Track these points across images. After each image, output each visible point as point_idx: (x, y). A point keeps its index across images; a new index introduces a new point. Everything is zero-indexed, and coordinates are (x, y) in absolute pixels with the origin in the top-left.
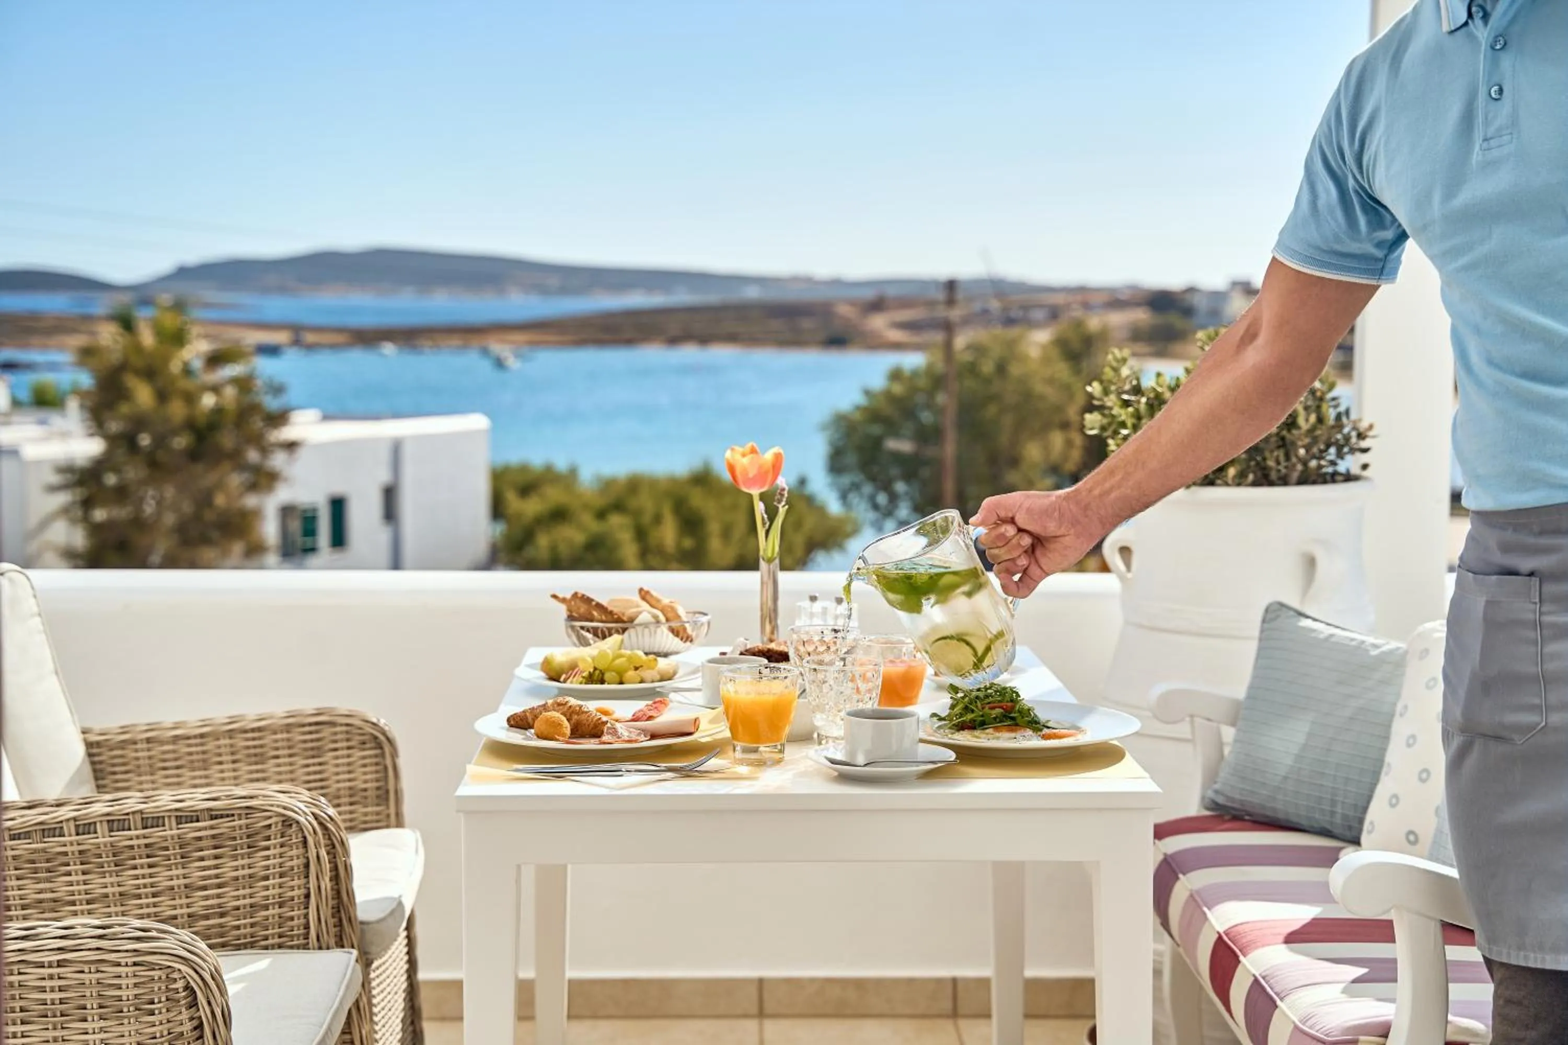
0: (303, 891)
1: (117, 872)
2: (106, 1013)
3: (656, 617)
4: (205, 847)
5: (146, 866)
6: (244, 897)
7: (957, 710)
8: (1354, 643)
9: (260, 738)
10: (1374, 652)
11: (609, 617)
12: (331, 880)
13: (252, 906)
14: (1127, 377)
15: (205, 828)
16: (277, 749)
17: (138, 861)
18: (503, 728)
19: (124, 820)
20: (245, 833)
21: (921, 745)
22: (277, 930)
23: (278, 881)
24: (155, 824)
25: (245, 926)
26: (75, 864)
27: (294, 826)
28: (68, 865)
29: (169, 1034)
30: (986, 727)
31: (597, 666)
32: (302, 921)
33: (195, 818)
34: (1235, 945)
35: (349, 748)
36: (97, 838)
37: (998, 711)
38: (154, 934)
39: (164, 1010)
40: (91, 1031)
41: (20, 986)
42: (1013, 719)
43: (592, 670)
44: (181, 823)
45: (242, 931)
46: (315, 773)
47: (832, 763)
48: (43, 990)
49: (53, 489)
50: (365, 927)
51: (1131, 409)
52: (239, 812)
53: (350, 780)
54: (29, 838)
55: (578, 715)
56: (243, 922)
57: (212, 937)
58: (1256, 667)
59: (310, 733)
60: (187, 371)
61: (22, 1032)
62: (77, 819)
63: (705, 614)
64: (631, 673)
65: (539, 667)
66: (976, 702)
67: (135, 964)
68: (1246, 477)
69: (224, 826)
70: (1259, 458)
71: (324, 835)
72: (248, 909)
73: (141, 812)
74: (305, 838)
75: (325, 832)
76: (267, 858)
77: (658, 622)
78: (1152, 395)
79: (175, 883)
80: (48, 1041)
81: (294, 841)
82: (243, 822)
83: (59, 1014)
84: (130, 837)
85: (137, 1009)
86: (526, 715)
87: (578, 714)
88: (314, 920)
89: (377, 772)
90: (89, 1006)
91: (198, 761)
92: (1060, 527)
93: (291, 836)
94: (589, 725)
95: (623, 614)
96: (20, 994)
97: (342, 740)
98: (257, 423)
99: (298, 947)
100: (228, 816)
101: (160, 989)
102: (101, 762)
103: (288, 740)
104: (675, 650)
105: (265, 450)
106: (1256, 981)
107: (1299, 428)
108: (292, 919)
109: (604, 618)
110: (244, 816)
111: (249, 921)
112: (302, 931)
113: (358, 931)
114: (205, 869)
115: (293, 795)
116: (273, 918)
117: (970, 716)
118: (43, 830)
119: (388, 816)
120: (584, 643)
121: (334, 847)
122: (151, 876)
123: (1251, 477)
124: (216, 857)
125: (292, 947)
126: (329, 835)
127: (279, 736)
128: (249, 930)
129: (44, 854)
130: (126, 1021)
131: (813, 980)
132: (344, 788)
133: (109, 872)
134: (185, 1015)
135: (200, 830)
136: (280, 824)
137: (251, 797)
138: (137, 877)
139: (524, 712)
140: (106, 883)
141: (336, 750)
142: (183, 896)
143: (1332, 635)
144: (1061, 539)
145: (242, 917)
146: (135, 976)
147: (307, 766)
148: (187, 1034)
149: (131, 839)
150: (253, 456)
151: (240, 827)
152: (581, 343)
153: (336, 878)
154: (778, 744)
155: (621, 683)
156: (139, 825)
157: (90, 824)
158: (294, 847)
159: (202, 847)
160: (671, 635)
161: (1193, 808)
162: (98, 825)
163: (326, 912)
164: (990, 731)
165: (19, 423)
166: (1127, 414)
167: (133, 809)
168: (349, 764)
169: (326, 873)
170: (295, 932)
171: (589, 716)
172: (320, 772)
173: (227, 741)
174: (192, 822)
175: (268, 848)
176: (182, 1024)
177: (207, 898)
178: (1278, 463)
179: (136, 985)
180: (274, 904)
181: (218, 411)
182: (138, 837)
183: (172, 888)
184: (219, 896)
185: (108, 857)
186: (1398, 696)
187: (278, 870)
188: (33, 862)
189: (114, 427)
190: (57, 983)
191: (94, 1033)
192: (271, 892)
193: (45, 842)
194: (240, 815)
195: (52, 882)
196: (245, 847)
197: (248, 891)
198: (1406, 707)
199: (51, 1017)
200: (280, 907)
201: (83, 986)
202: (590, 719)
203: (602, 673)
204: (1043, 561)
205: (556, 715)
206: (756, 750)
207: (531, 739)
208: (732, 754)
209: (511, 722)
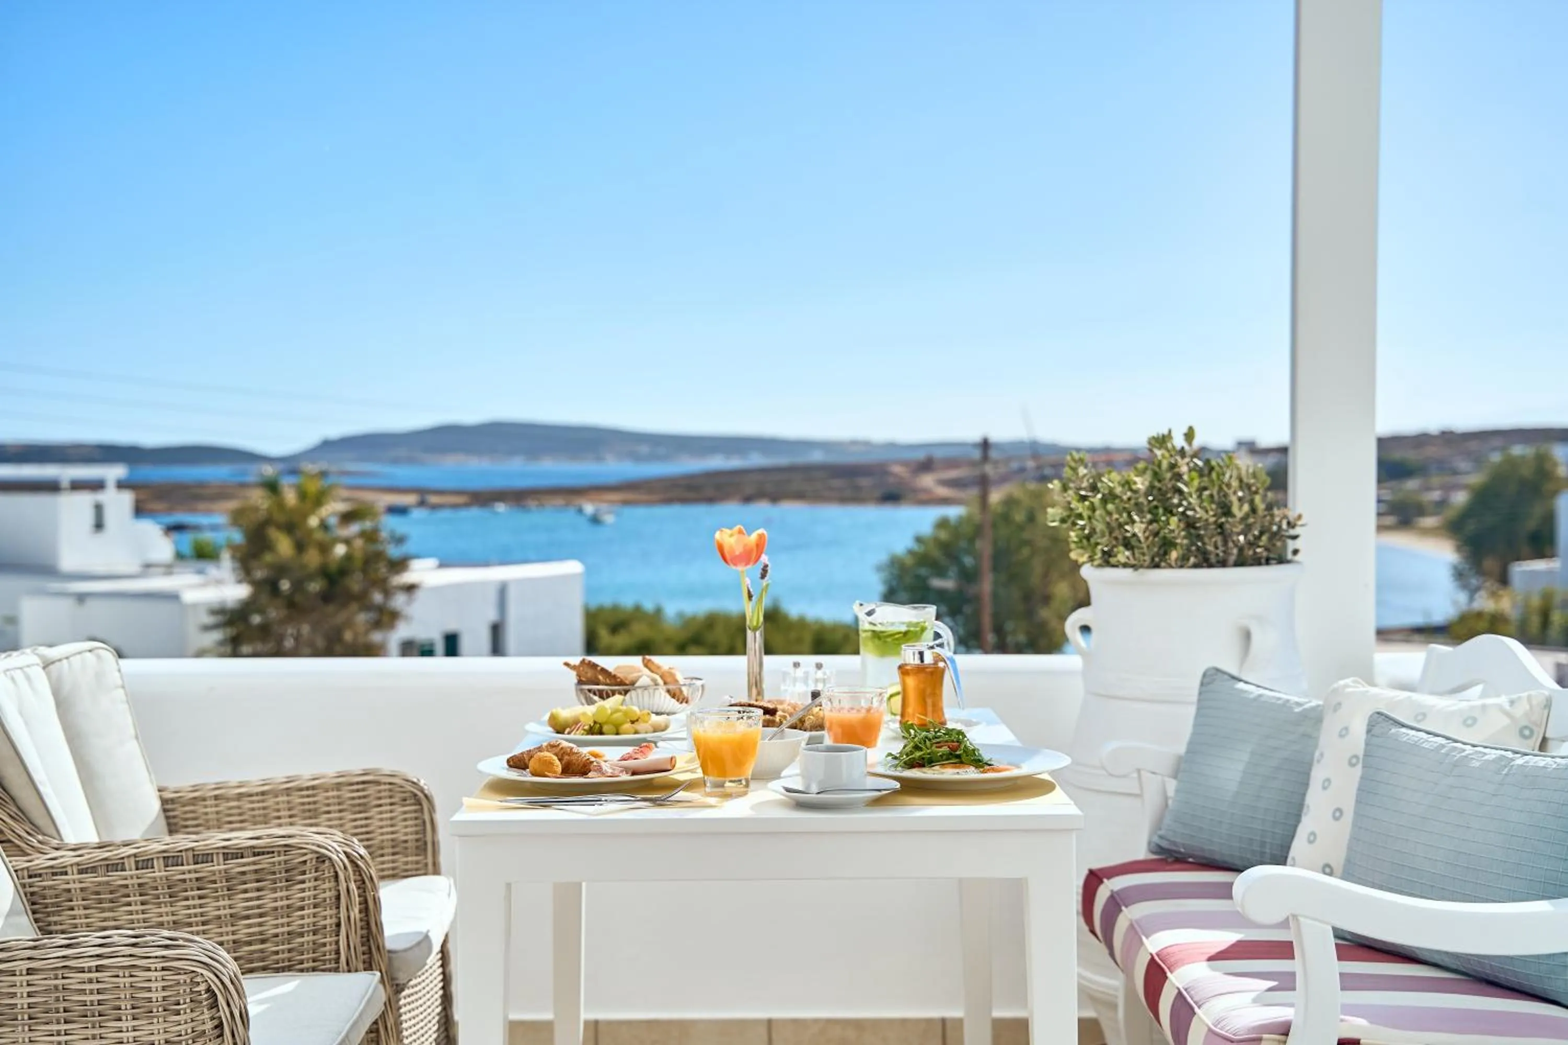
0: (334, 920)
1: (171, 903)
2: (138, 1013)
3: (654, 681)
4: (249, 880)
5: (196, 898)
6: (283, 925)
7: (909, 749)
8: (1279, 702)
9: (314, 796)
10: (1297, 710)
11: (613, 681)
12: (360, 912)
13: (289, 933)
14: (1085, 475)
15: (248, 864)
16: (328, 805)
17: (189, 893)
18: (503, 768)
19: (178, 856)
20: (284, 868)
21: (870, 777)
22: (311, 955)
23: (312, 911)
24: (205, 861)
25: (283, 952)
26: (135, 896)
27: (327, 862)
28: (129, 896)
29: (193, 1032)
30: (933, 764)
31: (597, 721)
32: (334, 947)
33: (239, 855)
34: (1164, 963)
35: (391, 804)
36: (154, 872)
37: (945, 749)
38: (181, 942)
39: (188, 1011)
40: (125, 1029)
41: (64, 989)
42: (958, 757)
43: (592, 725)
44: (227, 860)
45: (281, 956)
46: (362, 826)
47: (790, 792)
48: (82, 991)
49: (207, 628)
50: (393, 955)
51: (1087, 503)
52: (280, 849)
53: (393, 833)
54: (95, 873)
55: (569, 756)
56: (281, 947)
57: (255, 961)
58: (1195, 725)
59: (358, 791)
60: (324, 526)
61: (65, 1030)
62: (138, 855)
63: (700, 679)
64: (627, 726)
65: (547, 723)
66: (925, 742)
67: (163, 969)
68: (1188, 559)
69: (265, 862)
70: (1199, 544)
71: (354, 871)
72: (286, 936)
73: (193, 849)
74: (336, 872)
75: (356, 869)
76: (303, 890)
77: (656, 684)
78: (1106, 492)
79: (222, 912)
80: (87, 1039)
81: (327, 875)
82: (282, 858)
83: (97, 1014)
84: (182, 872)
85: (165, 1010)
86: (523, 757)
88: (344, 945)
89: (416, 825)
90: (123, 1007)
91: (260, 816)
93: (324, 871)
94: (579, 765)
95: (626, 679)
96: (64, 996)
97: (385, 797)
98: (383, 570)
99: (330, 970)
100: (268, 853)
101: (185, 991)
102: (174, 817)
103: (339, 797)
104: (672, 711)
105: (388, 593)
106: (1180, 994)
107: (1234, 516)
108: (324, 945)
109: (608, 681)
110: (282, 853)
111: (286, 946)
112: (333, 956)
113: (386, 959)
114: (248, 900)
115: (328, 836)
116: (308, 945)
117: (919, 755)
118: (108, 865)
119: (426, 865)
120: (590, 702)
121: (364, 882)
122: (201, 906)
123: (1192, 560)
124: (258, 890)
125: (323, 970)
126: (359, 871)
127: (330, 794)
128: (286, 955)
129: (108, 887)
130: (155, 1020)
131: (816, 1021)
132: (388, 840)
133: (165, 903)
134: (207, 1015)
135: (244, 865)
136: (314, 861)
137: (290, 837)
138: (188, 907)
139: (522, 753)
140: (161, 913)
141: (380, 806)
142: (229, 925)
143: (1260, 696)
145: (280, 944)
146: (163, 980)
147: (355, 820)
148: (209, 1032)
149: (184, 873)
150: (378, 597)
151: (280, 863)
152: (668, 501)
153: (365, 910)
154: (743, 779)
155: (617, 734)
156: (191, 861)
157: (148, 860)
158: (327, 881)
159: (245, 881)
160: (668, 697)
161: (1141, 853)
162: (155, 861)
163: (355, 940)
164: (937, 768)
165: (179, 573)
166: (1083, 508)
167: (187, 847)
168: (391, 819)
169: (355, 905)
170: (327, 957)
171: (579, 757)
172: (366, 826)
173: (285, 798)
174: (237, 858)
175: (303, 882)
176: (204, 1023)
177: (250, 926)
178: (1217, 548)
179: (164, 989)
180: (308, 932)
181: (348, 557)
182: (190, 872)
183: (219, 917)
184: (260, 925)
185: (163, 889)
186: (1316, 746)
187: (312, 901)
188: (98, 893)
189: (259, 574)
190: (96, 986)
191: (128, 1031)
192: (306, 921)
193: (109, 876)
194: (279, 852)
195: (113, 911)
196: (284, 880)
197: (285, 920)
198: (1322, 755)
199: (90, 1017)
200: (314, 934)
201: (118, 989)
202: (580, 759)
203: (601, 727)
205: (549, 755)
206: (722, 785)
207: (525, 776)
208: (703, 789)
209: (511, 763)
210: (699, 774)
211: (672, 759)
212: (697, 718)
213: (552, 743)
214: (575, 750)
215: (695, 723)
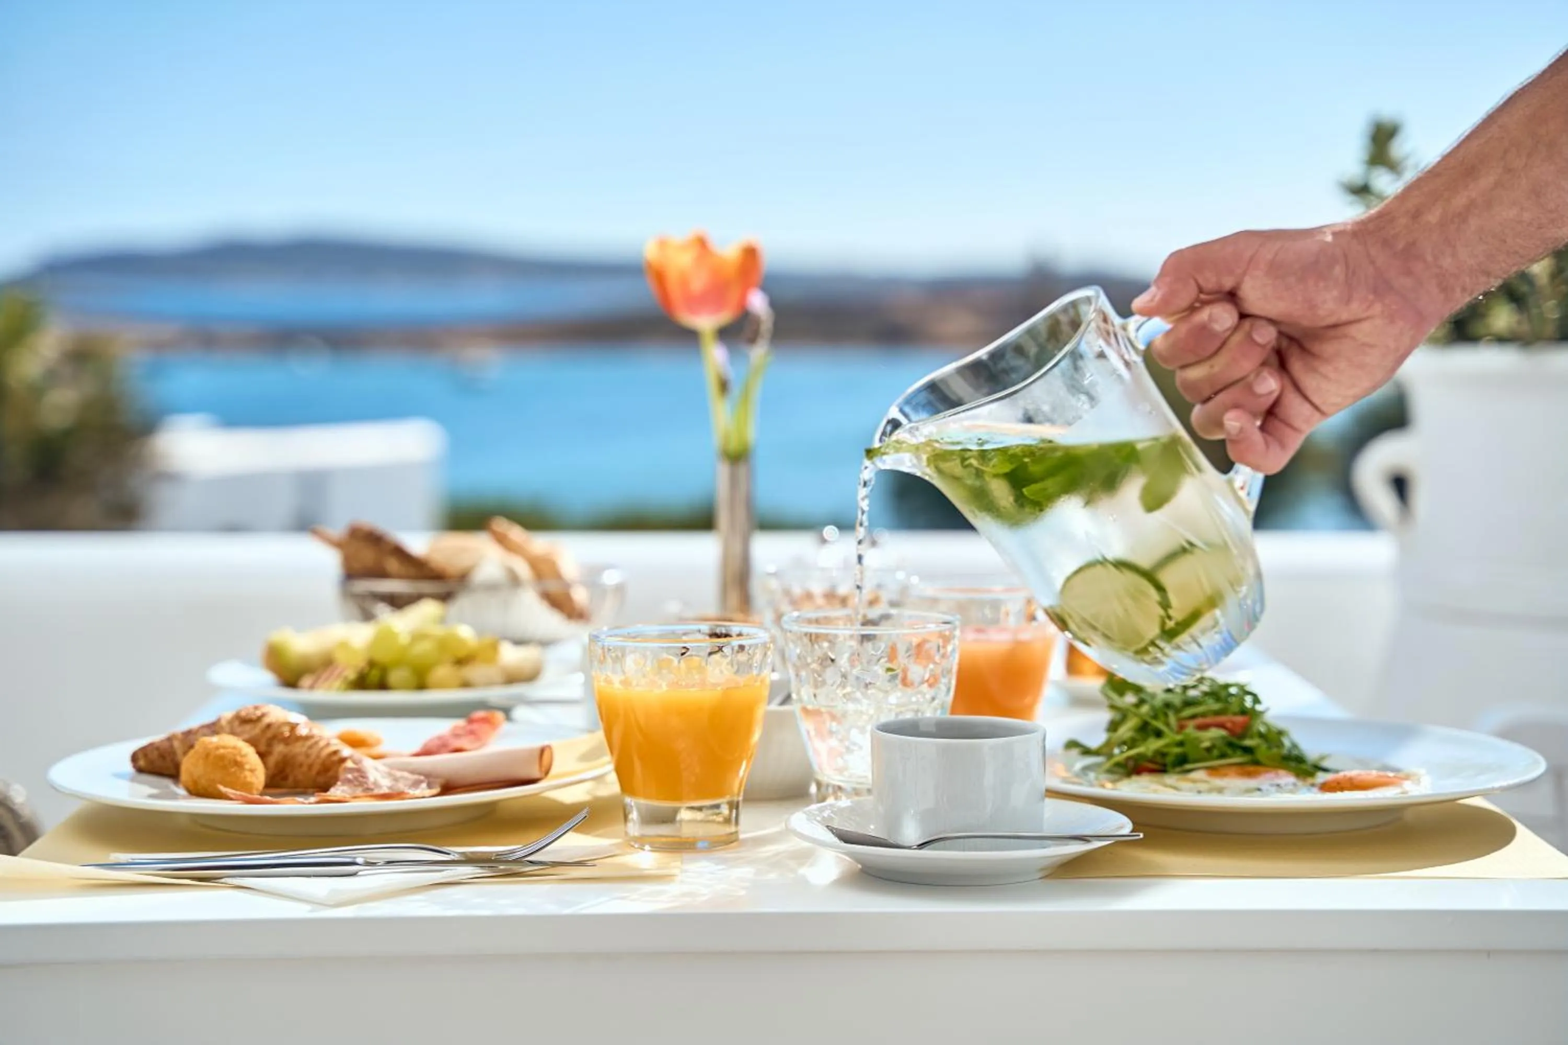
7: (1125, 731)
18: (118, 776)
21: (1048, 801)
30: (1188, 766)
31: (377, 658)
37: (1215, 733)
42: (1248, 750)
43: (365, 666)
47: (846, 842)
55: (286, 743)
64: (443, 672)
66: (1166, 715)
86: (172, 746)
87: (287, 741)
92: (1348, 301)
94: (310, 767)
104: (550, 637)
117: (1152, 746)
139: (170, 739)
144: (1353, 330)
154: (723, 801)
155: (420, 688)
160: (540, 606)
164: (1199, 775)
171: (311, 747)
202: (314, 752)
203: (384, 672)
204: (1309, 382)
205: (235, 743)
206: (669, 818)
207: (175, 797)
208: (620, 827)
209: (142, 763)
210: (612, 786)
211: (542, 751)
212: (607, 650)
213: (243, 714)
214: (303, 731)
215: (602, 662)
